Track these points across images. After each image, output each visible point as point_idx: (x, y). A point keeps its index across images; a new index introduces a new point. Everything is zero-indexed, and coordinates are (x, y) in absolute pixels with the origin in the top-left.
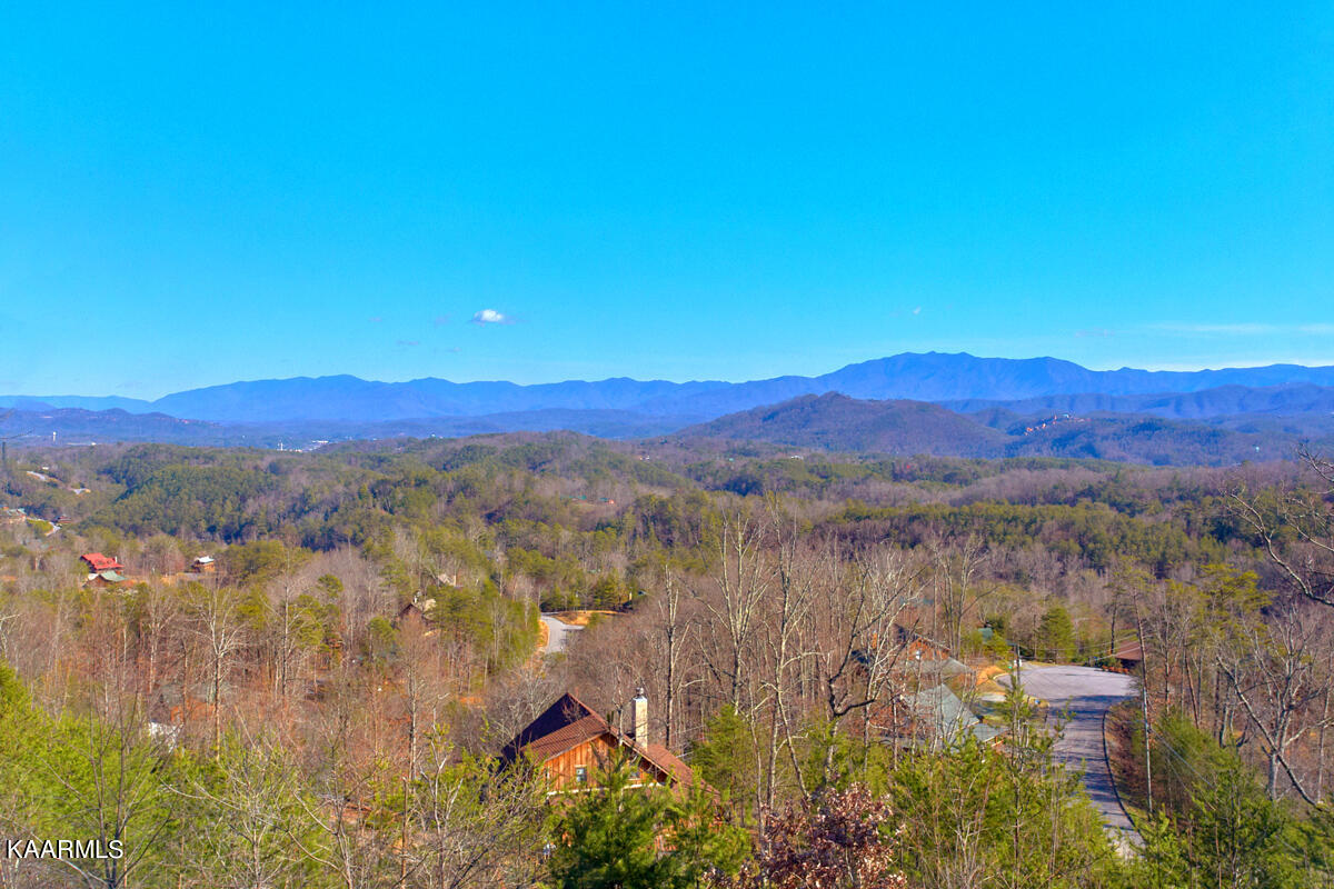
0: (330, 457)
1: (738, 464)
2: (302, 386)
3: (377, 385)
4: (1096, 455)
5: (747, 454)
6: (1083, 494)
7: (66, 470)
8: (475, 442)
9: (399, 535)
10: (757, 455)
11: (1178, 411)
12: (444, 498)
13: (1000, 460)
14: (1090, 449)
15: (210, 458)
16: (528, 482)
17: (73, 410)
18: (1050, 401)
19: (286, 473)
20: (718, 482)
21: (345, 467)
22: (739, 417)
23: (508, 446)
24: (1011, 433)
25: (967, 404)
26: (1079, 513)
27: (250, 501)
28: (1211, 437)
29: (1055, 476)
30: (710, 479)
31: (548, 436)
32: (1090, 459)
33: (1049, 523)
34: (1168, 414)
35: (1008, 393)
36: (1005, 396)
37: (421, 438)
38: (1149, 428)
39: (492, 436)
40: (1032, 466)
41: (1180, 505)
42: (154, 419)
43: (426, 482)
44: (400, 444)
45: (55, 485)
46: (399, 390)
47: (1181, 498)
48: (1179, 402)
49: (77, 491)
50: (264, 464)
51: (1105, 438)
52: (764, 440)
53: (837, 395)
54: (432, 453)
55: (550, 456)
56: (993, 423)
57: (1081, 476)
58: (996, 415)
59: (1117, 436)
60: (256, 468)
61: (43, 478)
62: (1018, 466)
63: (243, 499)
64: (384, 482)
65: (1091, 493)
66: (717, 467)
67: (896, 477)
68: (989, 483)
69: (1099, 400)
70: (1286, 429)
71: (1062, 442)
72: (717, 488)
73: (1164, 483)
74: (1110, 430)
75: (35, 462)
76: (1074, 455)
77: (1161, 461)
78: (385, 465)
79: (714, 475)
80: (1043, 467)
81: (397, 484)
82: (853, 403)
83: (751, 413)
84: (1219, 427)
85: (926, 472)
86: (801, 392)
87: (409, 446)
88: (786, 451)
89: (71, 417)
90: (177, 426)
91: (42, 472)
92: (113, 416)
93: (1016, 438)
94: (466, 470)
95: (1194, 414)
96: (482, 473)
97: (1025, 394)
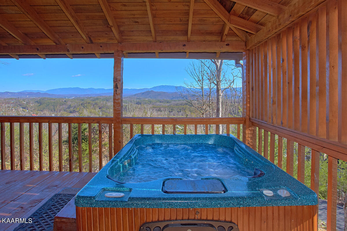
0: (75, 100)
2: (70, 89)
3: (83, 89)
5: (139, 99)
6: (185, 104)
7: (30, 102)
8: (98, 97)
10: (141, 99)
12: (93, 105)
15: (54, 100)
16: (106, 103)
17: (31, 92)
18: (181, 92)
19: (67, 102)
21: (77, 101)
23: (103, 98)
29: (182, 102)
37: (90, 97)
39: (101, 96)
42: (45, 94)
43: (90, 103)
44: (86, 98)
45: (28, 104)
46: (86, 89)
49: (31, 105)
50: (64, 100)
52: (142, 97)
53: (152, 91)
54: (91, 99)
55: (109, 99)
57: (185, 102)
60: (62, 101)
61: (25, 103)
64: (83, 103)
66: (135, 101)
67: (160, 102)
68: (173, 103)
74: (189, 96)
75: (24, 100)
78: (83, 101)
80: (180, 100)
81: (85, 103)
82: (155, 92)
83: (140, 93)
85: (165, 101)
86: (147, 90)
87: (88, 98)
88: (145, 99)
89: (31, 93)
90: (49, 95)
91: (25, 102)
92: (38, 93)
94: (96, 101)
96: (99, 102)
97: (178, 91)
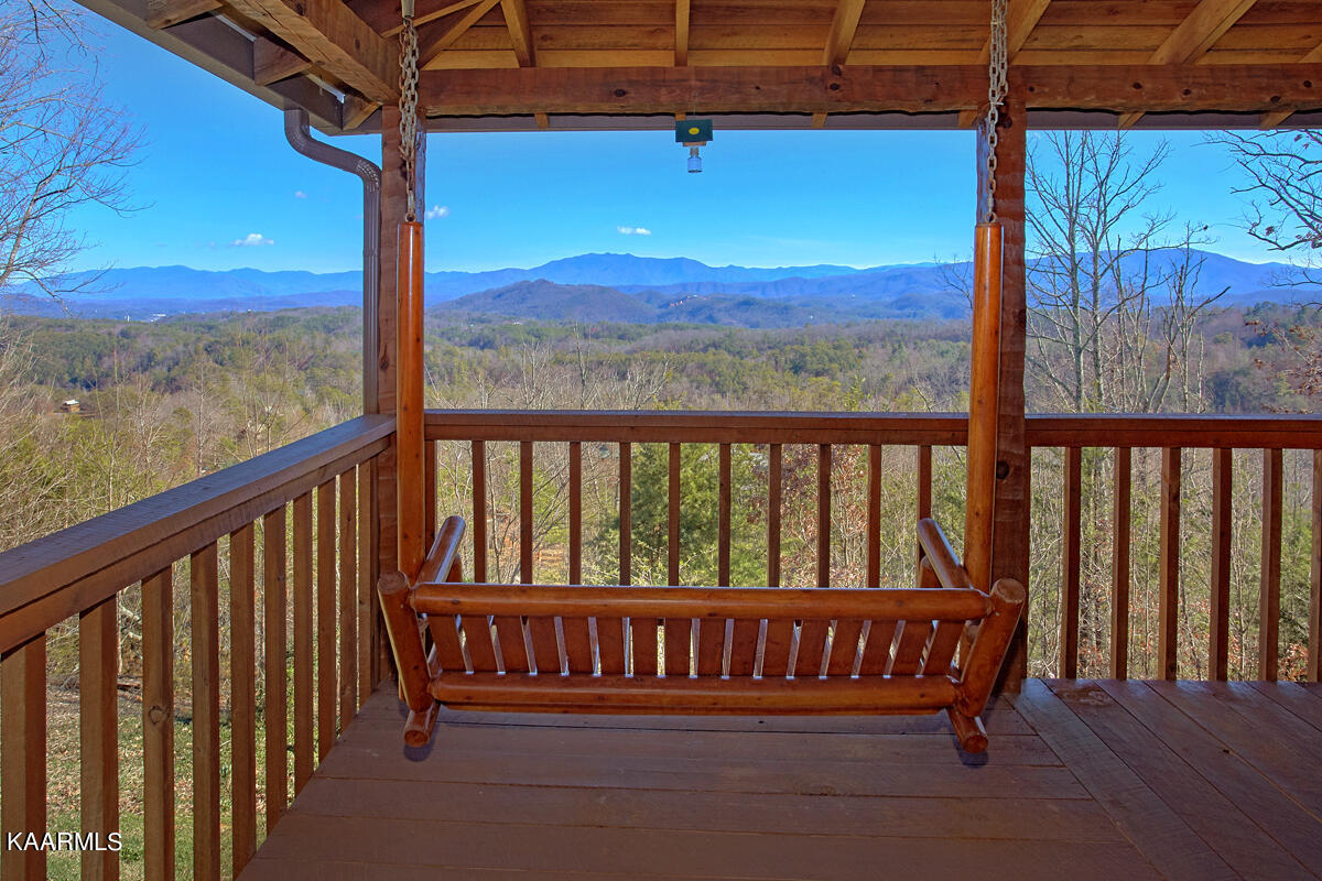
0: (169, 326)
1: (476, 328)
2: (143, 273)
3: (205, 274)
4: (714, 321)
5: (483, 321)
6: (710, 345)
8: (284, 314)
9: (233, 381)
10: (490, 322)
11: (763, 293)
12: (264, 354)
13: (654, 325)
14: (711, 318)
15: (71, 327)
16: (326, 342)
18: (684, 286)
19: (135, 337)
20: (463, 342)
21: (182, 333)
22: (477, 296)
23: (308, 317)
24: (660, 307)
25: (631, 288)
26: (710, 357)
27: (106, 359)
28: (784, 310)
29: (690, 334)
30: (457, 339)
31: (338, 309)
32: (710, 324)
33: (690, 365)
34: (758, 295)
35: (656, 281)
36: (655, 283)
37: (242, 311)
38: (747, 304)
39: (296, 309)
40: (676, 328)
41: (769, 352)
43: (247, 342)
44: (225, 316)
46: (222, 276)
47: (770, 348)
48: (763, 286)
50: (116, 331)
51: (719, 311)
52: (494, 312)
53: (545, 281)
54: (251, 322)
55: (340, 324)
56: (648, 301)
57: (709, 333)
58: (651, 295)
59: (727, 310)
60: (110, 334)
62: (667, 328)
63: (100, 357)
64: (214, 342)
65: (716, 346)
66: (462, 330)
67: (587, 336)
68: (649, 339)
69: (715, 285)
70: (828, 305)
71: (693, 314)
72: (463, 345)
73: (759, 338)
74: (723, 306)
76: (701, 321)
77: (755, 325)
78: (213, 331)
79: (460, 336)
80: (682, 329)
81: (226, 344)
82: (556, 286)
83: (485, 293)
84: (788, 304)
85: (606, 333)
86: (519, 279)
87: (232, 317)
88: (510, 319)
93: (664, 310)
94: (278, 333)
95: (773, 295)
96: (291, 336)
97: (669, 282)
